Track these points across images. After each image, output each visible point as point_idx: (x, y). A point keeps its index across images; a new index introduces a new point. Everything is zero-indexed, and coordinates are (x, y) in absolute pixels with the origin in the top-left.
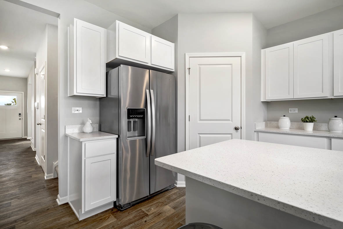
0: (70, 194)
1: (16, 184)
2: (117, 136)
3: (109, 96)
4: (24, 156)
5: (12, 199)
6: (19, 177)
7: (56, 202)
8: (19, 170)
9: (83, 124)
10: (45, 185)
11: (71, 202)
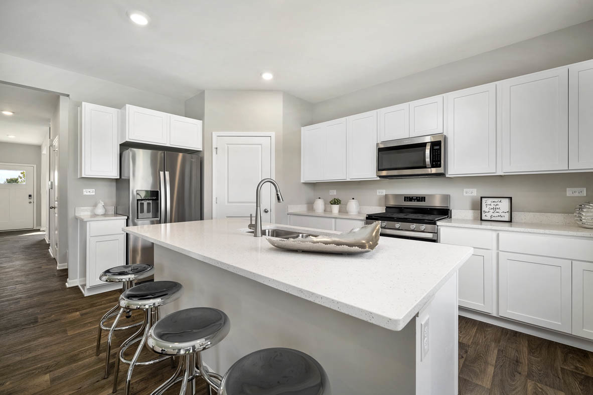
0: (80, 278)
1: (23, 273)
2: (126, 217)
3: (123, 178)
4: (34, 249)
5: (17, 285)
6: (26, 268)
7: (65, 285)
8: (26, 262)
9: (95, 205)
10: (56, 273)
11: (81, 285)
